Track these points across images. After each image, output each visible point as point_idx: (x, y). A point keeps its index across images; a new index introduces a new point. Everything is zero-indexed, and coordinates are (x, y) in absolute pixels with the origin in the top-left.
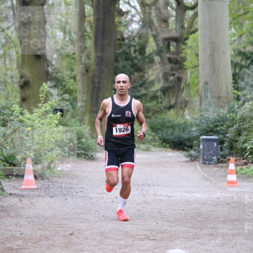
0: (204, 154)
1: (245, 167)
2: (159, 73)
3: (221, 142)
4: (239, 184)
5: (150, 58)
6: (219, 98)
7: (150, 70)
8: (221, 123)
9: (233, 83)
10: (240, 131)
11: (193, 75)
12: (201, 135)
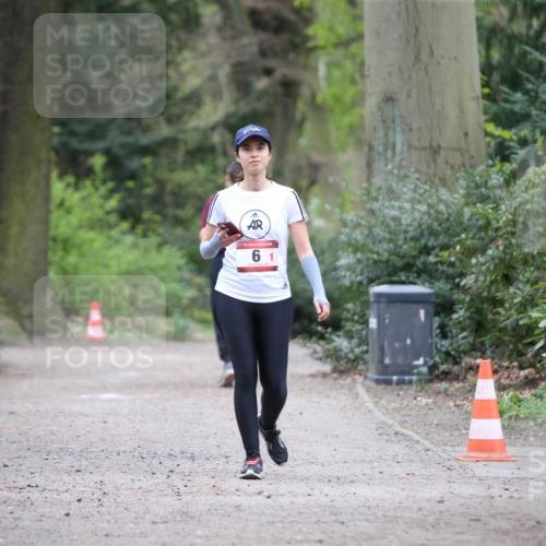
0: (382, 349)
1: (527, 394)
2: (215, 67)
3: (444, 307)
4: (510, 451)
5: (187, 11)
6: (435, 151)
7: (187, 54)
8: (443, 239)
9: (486, 97)
10: (511, 267)
11: (337, 74)
12: (371, 281)
